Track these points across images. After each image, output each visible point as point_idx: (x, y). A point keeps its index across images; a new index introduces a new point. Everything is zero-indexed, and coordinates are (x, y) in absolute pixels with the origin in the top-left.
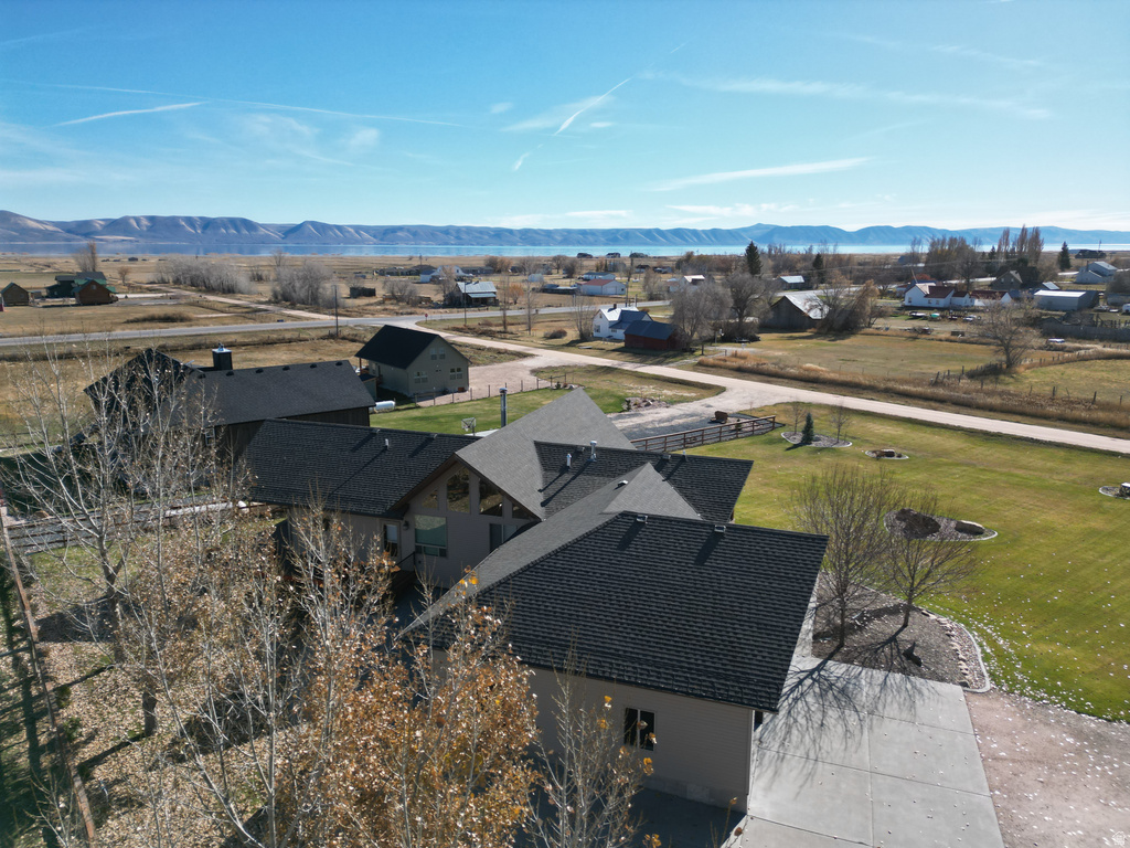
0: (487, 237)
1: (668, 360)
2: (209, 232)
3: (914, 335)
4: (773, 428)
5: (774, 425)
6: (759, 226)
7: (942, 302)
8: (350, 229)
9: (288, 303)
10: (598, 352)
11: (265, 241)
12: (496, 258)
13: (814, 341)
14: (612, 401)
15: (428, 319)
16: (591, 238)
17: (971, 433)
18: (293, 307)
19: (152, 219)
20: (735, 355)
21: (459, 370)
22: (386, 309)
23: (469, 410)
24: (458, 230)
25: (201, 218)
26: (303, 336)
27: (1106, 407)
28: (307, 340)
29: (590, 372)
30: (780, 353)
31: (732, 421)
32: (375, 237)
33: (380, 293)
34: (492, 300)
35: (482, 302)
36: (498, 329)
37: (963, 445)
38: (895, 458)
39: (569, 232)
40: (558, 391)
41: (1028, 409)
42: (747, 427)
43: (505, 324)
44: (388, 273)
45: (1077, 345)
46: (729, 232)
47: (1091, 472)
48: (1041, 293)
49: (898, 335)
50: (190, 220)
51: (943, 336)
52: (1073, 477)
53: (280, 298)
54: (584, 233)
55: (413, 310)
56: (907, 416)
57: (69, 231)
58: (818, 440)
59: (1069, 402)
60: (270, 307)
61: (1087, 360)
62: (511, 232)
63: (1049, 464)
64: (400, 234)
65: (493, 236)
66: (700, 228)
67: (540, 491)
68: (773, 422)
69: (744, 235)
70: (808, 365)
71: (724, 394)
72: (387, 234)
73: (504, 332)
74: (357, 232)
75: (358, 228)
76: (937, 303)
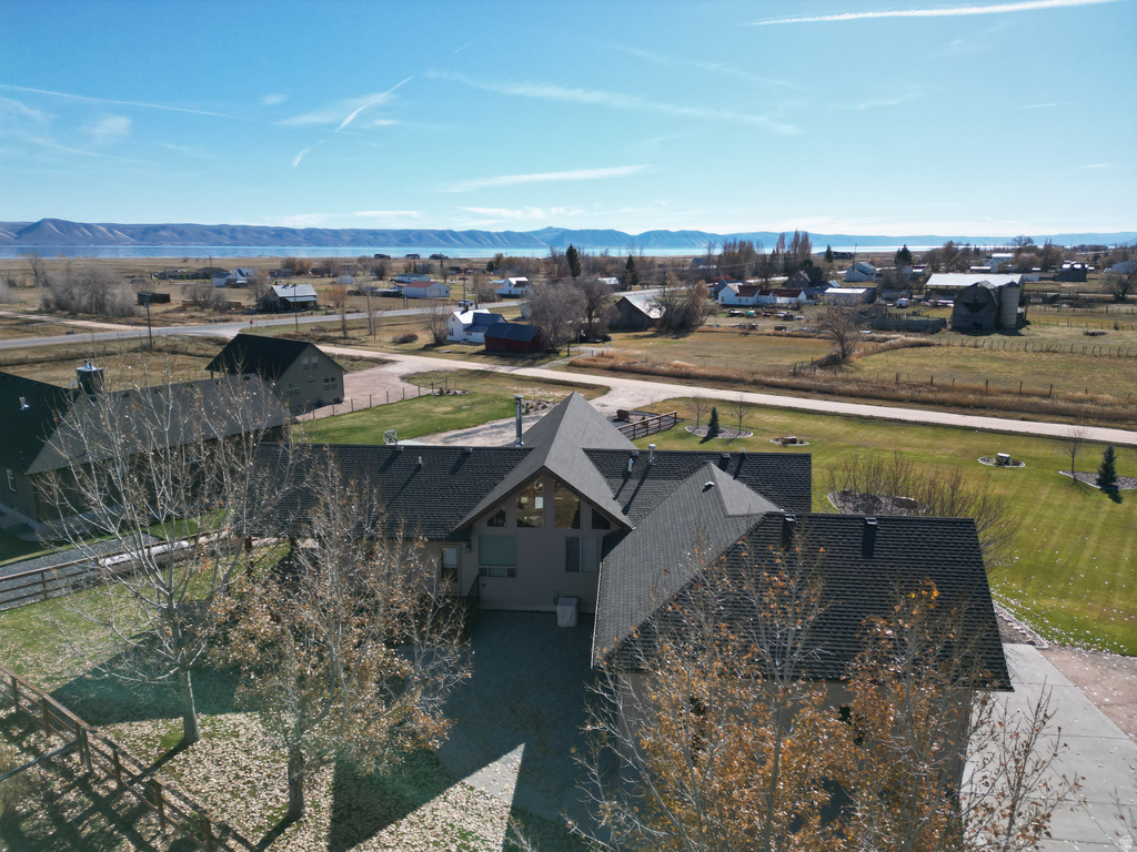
0: (266, 237)
1: (538, 362)
3: (745, 331)
4: (675, 423)
5: (676, 420)
6: (549, 229)
7: (751, 300)
8: (101, 228)
9: (66, 313)
10: (461, 356)
12: (294, 259)
13: (659, 339)
14: (505, 405)
15: (253, 326)
16: (382, 239)
17: (848, 417)
18: (74, 315)
20: (602, 355)
21: (333, 379)
22: (193, 317)
23: (357, 423)
24: (233, 229)
26: (109, 349)
27: (943, 388)
28: (114, 354)
29: (464, 376)
30: (639, 352)
31: (635, 420)
32: (132, 236)
33: (177, 299)
34: (312, 305)
35: (303, 306)
36: (337, 334)
37: (848, 429)
38: (798, 444)
39: (358, 232)
40: (443, 398)
41: (883, 394)
42: (653, 423)
43: (344, 329)
44: (170, 277)
45: (884, 335)
46: (521, 234)
47: (962, 446)
48: (830, 290)
49: (730, 331)
51: (768, 331)
52: (952, 451)
53: (52, 306)
54: (374, 233)
55: (228, 316)
56: (787, 405)
58: (722, 432)
59: (913, 386)
60: (44, 317)
61: (896, 348)
62: (293, 231)
63: (926, 441)
64: (163, 233)
65: (276, 236)
66: (493, 230)
67: (614, 499)
68: (676, 418)
69: (536, 237)
70: (676, 362)
71: (610, 393)
72: (147, 234)
73: (345, 338)
74: (110, 231)
75: (111, 227)
76: (747, 301)
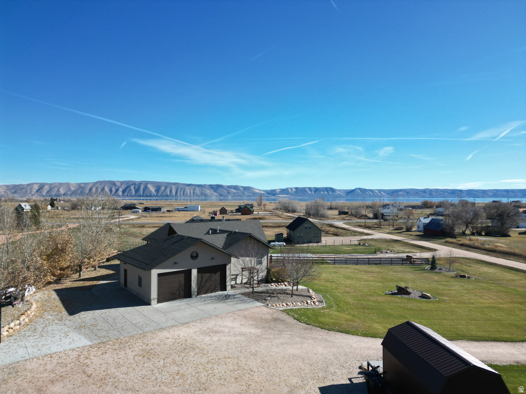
0: (446, 194)
2: (317, 193)
8: (376, 191)
11: (339, 196)
12: (427, 201)
15: (350, 222)
19: (296, 188)
21: (317, 234)
24: (431, 191)
25: (314, 188)
32: (388, 194)
50: (310, 189)
53: (307, 214)
57: (268, 194)
64: (400, 193)
65: (451, 193)
74: (379, 192)
